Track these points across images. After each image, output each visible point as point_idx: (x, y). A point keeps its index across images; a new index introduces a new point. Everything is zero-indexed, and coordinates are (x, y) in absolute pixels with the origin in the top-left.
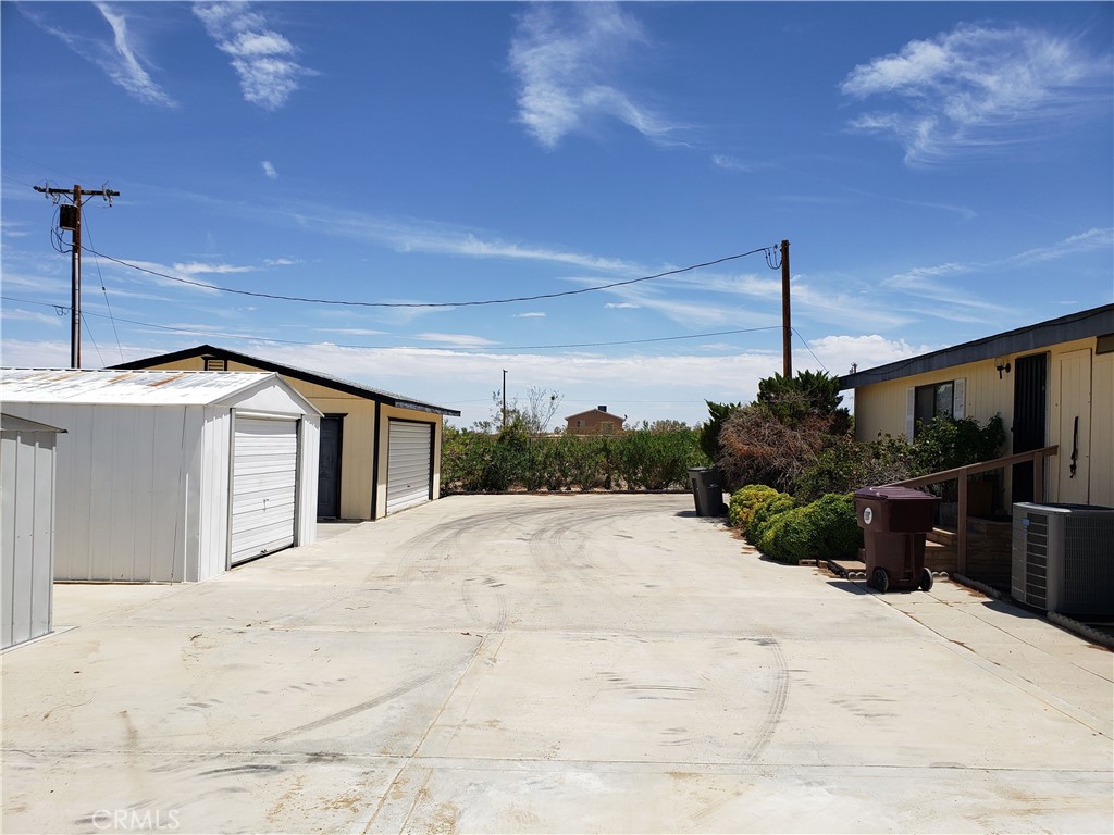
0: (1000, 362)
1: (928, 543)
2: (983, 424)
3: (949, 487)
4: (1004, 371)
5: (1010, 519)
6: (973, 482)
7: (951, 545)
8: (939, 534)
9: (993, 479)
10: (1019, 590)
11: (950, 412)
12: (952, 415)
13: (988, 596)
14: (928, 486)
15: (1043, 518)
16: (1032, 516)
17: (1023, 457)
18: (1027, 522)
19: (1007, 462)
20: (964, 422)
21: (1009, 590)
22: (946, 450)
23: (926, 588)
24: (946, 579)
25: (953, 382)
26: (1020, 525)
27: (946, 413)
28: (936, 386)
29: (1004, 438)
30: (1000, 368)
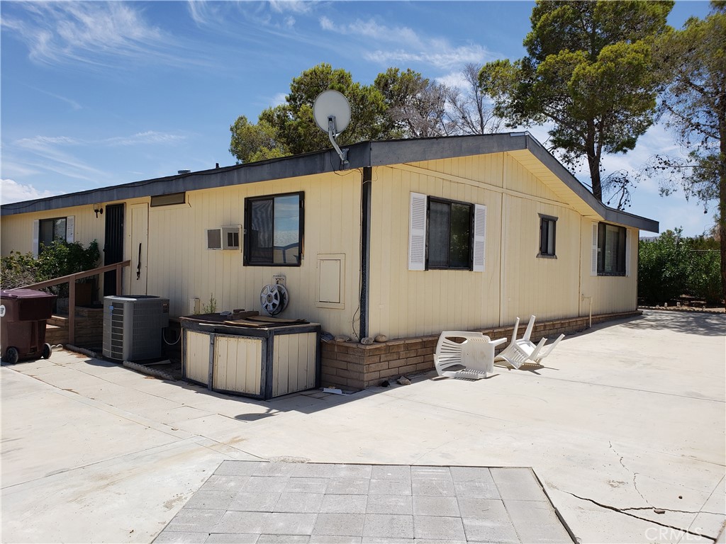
0: (96, 207)
1: (48, 327)
2: (86, 246)
3: (64, 287)
4: (99, 213)
5: (102, 306)
6: (79, 284)
7: (64, 327)
8: (56, 320)
9: (92, 282)
10: (107, 351)
11: (64, 238)
12: (66, 240)
13: (89, 356)
14: (49, 288)
15: (121, 305)
16: (115, 304)
17: (110, 268)
18: (112, 308)
19: (100, 271)
20: (73, 245)
21: (101, 351)
22: (61, 263)
23: (47, 357)
24: (61, 349)
25: (66, 218)
26: (108, 309)
27: (61, 239)
28: (54, 220)
29: (99, 256)
30: (96, 211)
